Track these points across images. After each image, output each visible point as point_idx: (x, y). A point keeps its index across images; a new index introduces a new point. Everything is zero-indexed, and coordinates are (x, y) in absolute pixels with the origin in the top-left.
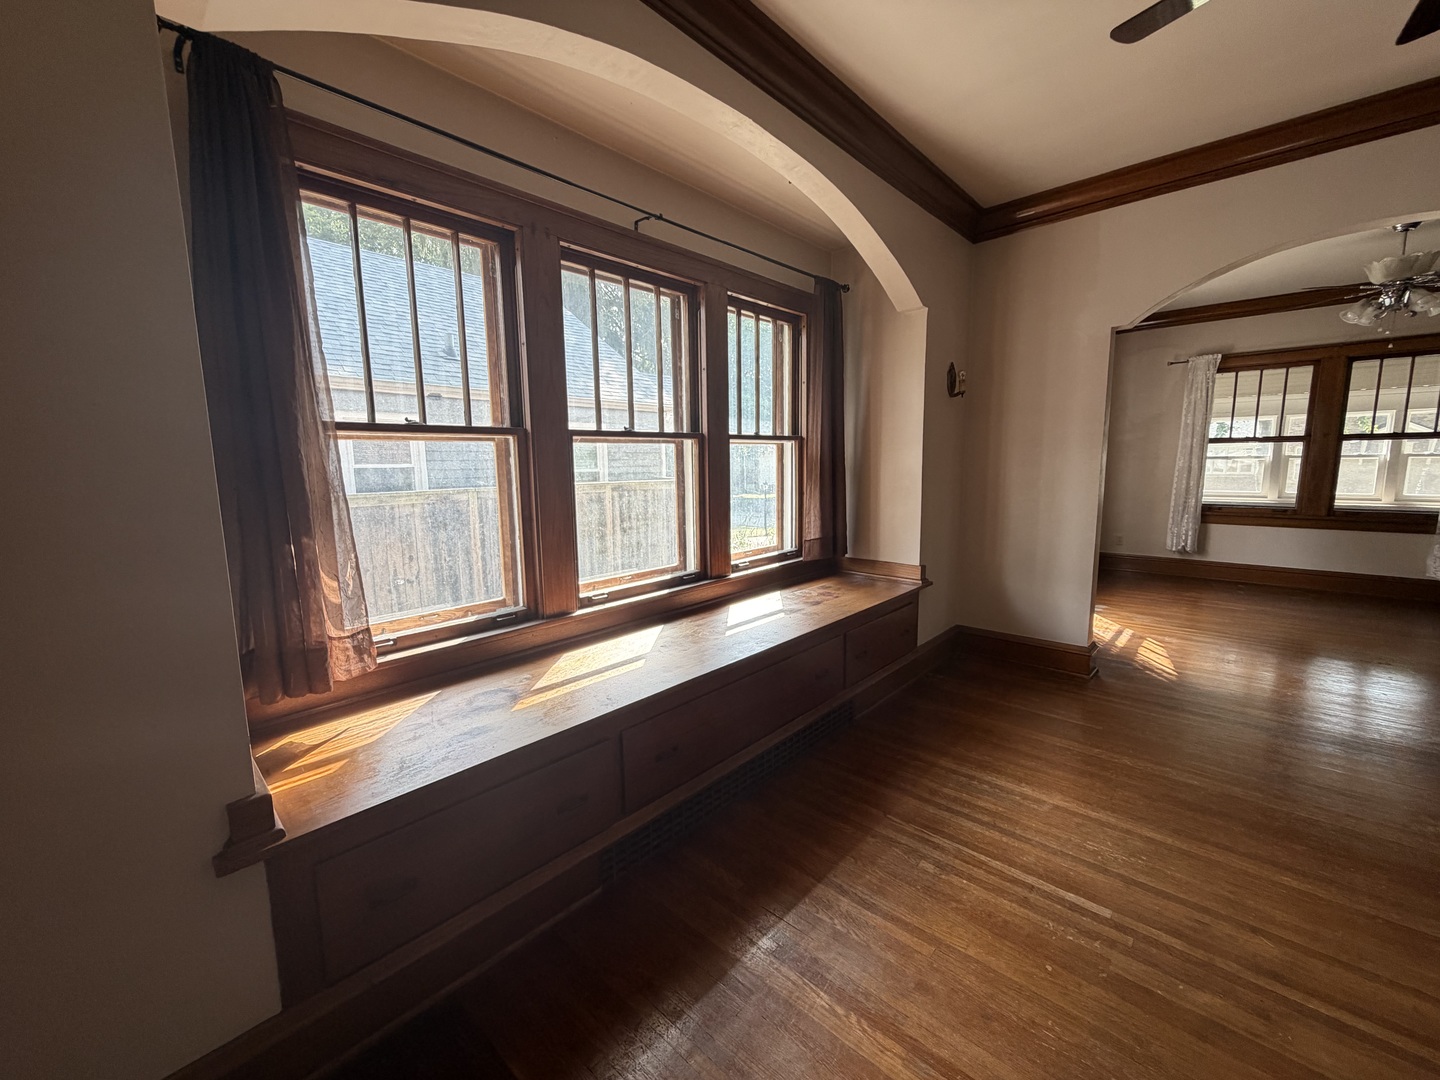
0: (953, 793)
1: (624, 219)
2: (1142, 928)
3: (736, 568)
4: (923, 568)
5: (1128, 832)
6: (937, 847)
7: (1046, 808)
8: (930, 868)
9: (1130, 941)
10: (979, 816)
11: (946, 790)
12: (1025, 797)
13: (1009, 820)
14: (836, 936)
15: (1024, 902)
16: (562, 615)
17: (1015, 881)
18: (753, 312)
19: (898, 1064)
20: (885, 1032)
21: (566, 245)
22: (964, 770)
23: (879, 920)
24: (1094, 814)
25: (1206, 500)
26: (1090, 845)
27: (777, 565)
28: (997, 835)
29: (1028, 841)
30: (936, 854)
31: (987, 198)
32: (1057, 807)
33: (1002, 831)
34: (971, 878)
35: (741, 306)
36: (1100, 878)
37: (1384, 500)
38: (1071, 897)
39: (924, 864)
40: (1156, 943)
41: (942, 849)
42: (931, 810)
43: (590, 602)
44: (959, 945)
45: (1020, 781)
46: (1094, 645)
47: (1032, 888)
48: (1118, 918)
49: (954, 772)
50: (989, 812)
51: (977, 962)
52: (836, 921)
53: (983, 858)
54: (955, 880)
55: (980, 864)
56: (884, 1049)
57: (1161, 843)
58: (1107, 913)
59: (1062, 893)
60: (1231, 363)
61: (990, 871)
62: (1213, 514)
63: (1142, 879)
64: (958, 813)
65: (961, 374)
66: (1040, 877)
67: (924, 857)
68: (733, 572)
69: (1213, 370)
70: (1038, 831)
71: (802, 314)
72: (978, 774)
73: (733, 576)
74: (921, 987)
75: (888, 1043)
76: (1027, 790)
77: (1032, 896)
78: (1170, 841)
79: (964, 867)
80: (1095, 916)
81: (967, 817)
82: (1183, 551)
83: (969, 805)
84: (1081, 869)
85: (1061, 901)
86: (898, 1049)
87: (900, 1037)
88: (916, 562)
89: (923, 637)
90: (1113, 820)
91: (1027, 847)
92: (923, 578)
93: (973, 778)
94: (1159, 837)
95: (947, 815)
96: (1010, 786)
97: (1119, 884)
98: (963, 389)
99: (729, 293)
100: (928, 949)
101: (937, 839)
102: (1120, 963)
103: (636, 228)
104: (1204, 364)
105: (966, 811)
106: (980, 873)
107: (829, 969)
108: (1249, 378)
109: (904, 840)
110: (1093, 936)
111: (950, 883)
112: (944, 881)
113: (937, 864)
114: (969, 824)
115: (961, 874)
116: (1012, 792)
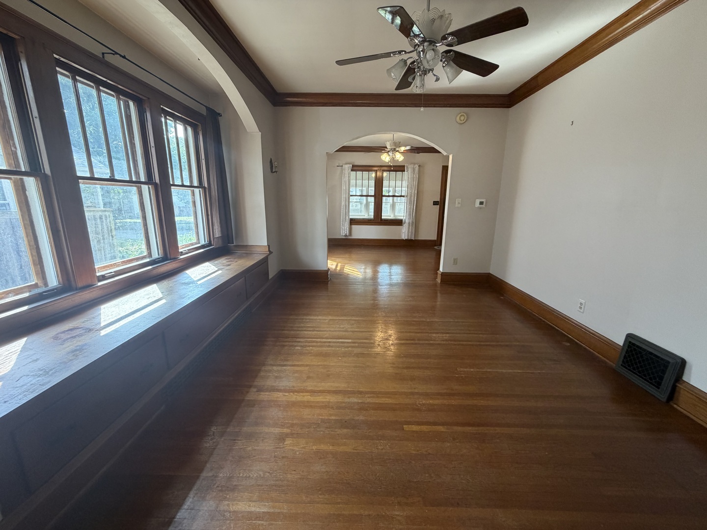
0: (298, 325)
1: (96, 50)
2: (359, 341)
3: (182, 254)
4: (269, 246)
5: (350, 320)
6: (299, 342)
7: (327, 321)
8: (299, 348)
9: (357, 345)
10: (309, 329)
11: (296, 325)
12: (320, 319)
13: (318, 327)
14: (276, 377)
15: (329, 346)
16: (88, 286)
17: (325, 342)
18: (173, 118)
19: (309, 397)
20: (302, 392)
21: (57, 57)
22: (300, 317)
23: (289, 367)
24: (340, 318)
25: (351, 217)
26: (342, 326)
27: (202, 250)
28: (316, 332)
29: (325, 331)
30: (300, 344)
31: (280, 89)
32: (331, 320)
33: (317, 331)
34: (312, 346)
35: (167, 114)
36: (346, 333)
37: (392, 217)
38: (341, 340)
39: (297, 348)
40: (363, 343)
41: (301, 342)
42: (292, 332)
43: (103, 278)
44: (314, 363)
45: (318, 316)
46: (329, 269)
47: (330, 342)
48: (353, 341)
49: (296, 319)
50: (312, 327)
51: (321, 365)
52: (274, 374)
53: (314, 340)
54: (308, 348)
55: (314, 342)
56: (304, 396)
57: (358, 320)
58: (350, 341)
59: (338, 340)
60: (355, 168)
61: (317, 342)
62: (353, 222)
63: (356, 330)
64: (302, 330)
65: (275, 164)
66: (331, 339)
67: (296, 346)
68: (181, 255)
69: (350, 170)
70: (327, 328)
71: (198, 124)
72: (305, 317)
73: (182, 257)
74: (308, 378)
75: (304, 394)
76: (320, 317)
77: (331, 344)
78: (360, 319)
79: (310, 344)
80: (348, 342)
81: (305, 330)
82: (346, 236)
83: (305, 327)
84: (341, 333)
85: (338, 342)
86: (308, 394)
87: (307, 391)
88: (266, 244)
89: (271, 275)
90: (346, 318)
91: (325, 332)
92: (269, 251)
93: (303, 319)
94: (357, 319)
95: (298, 332)
96: (315, 318)
97: (351, 333)
98: (276, 170)
99: (162, 106)
100: (307, 368)
101: (298, 340)
102: (357, 351)
103: (103, 57)
104: (347, 167)
105: (304, 329)
106: (315, 344)
107: (278, 386)
108: (359, 173)
109: (287, 344)
110: (348, 347)
111: (307, 350)
112: (306, 350)
113: (301, 346)
114: (306, 332)
115: (309, 346)
116: (316, 319)
